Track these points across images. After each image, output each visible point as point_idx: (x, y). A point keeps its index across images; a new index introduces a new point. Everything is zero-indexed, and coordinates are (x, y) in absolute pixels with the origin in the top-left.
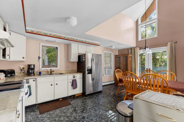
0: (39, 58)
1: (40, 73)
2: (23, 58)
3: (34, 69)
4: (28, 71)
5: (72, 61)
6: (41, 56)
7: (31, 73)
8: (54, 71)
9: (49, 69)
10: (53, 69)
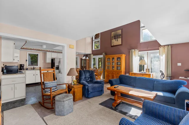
0: (26, 61)
1: (27, 69)
2: (18, 61)
3: (23, 67)
4: (20, 68)
5: (47, 62)
6: (28, 60)
7: (22, 69)
8: (35, 68)
9: (32, 67)
10: (35, 67)
